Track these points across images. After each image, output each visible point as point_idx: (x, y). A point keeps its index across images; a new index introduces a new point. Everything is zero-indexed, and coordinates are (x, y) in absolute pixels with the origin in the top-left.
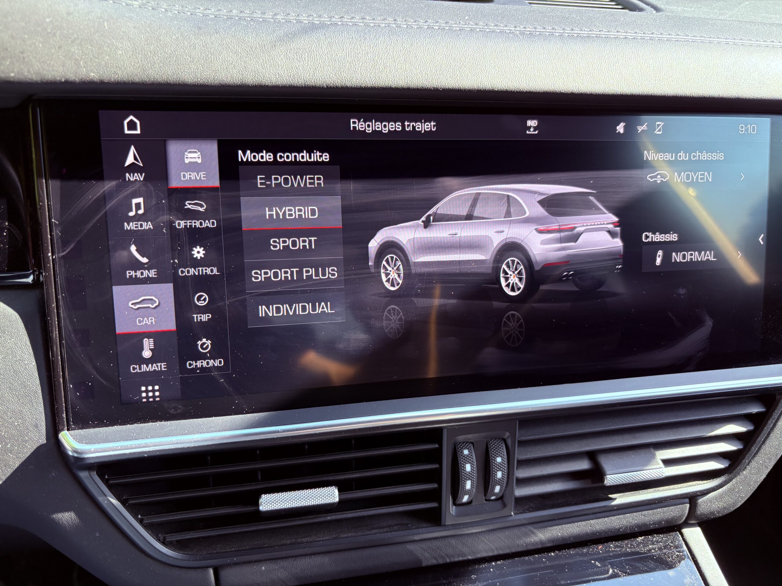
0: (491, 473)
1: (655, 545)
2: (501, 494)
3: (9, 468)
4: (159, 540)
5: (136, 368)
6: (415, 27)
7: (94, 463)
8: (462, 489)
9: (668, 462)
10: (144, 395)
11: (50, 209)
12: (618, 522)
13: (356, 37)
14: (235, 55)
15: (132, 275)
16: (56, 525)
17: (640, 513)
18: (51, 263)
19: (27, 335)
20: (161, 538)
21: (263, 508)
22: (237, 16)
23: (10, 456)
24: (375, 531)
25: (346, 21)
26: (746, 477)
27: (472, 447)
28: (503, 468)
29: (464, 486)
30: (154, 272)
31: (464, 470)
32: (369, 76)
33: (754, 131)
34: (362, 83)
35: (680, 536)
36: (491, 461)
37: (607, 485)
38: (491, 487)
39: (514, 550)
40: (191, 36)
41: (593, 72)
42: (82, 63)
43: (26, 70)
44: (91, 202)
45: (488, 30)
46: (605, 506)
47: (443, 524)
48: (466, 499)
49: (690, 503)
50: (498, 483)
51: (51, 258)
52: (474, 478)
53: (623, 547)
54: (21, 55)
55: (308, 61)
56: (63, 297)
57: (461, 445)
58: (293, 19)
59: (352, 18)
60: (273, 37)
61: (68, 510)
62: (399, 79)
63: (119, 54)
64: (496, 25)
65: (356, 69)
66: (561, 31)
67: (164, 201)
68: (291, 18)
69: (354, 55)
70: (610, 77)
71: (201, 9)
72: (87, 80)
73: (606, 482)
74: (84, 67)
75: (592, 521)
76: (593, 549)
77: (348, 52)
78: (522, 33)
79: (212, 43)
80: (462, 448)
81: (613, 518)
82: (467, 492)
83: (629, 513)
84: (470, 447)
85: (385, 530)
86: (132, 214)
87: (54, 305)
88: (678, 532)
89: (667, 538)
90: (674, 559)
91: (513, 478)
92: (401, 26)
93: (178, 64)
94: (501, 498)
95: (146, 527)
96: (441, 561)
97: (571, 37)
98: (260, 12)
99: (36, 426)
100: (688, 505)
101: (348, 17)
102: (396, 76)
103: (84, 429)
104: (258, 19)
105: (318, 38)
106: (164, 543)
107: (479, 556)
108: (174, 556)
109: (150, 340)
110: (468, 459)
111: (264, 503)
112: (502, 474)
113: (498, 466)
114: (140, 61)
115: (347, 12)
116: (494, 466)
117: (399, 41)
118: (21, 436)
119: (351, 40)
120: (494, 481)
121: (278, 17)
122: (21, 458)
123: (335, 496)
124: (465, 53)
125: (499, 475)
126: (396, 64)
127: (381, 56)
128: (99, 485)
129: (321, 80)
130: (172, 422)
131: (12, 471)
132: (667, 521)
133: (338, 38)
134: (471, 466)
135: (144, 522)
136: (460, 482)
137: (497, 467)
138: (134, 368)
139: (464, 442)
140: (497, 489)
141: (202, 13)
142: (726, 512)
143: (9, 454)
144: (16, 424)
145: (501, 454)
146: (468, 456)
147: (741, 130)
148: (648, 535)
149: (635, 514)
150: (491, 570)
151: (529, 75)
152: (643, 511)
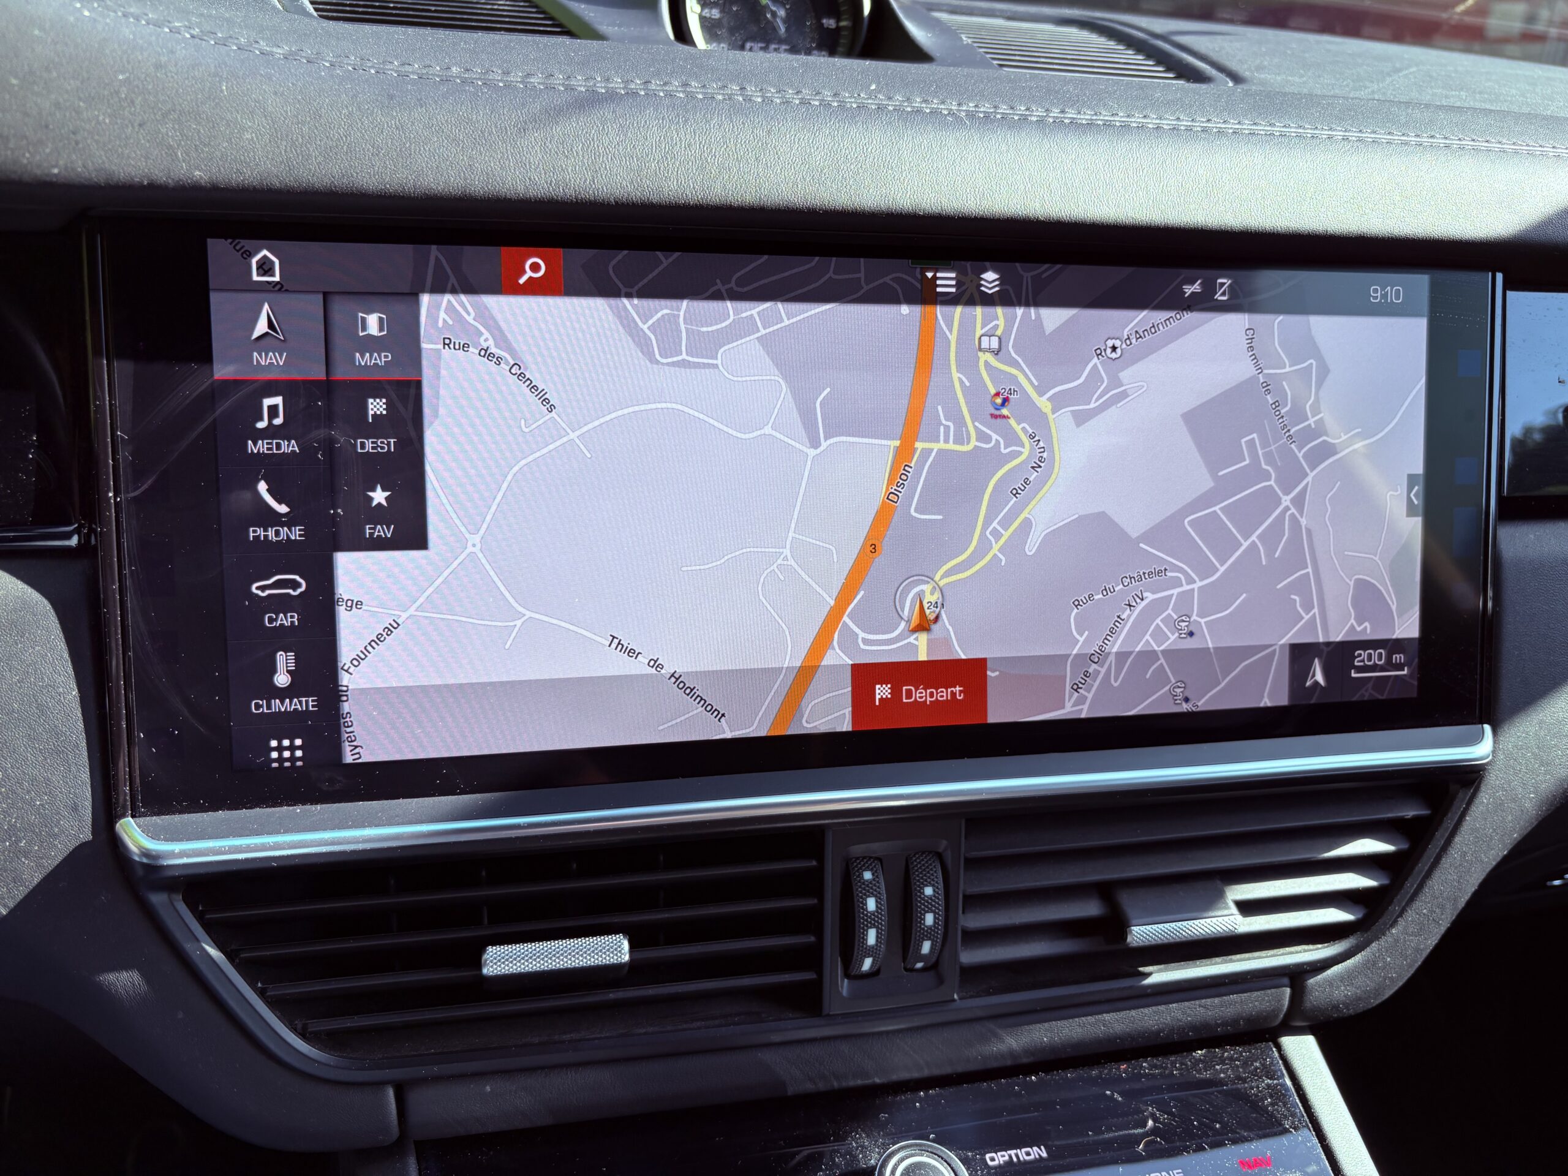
0: (914, 916)
1: (1227, 1064)
2: (934, 959)
3: (22, 886)
4: (294, 1029)
5: (262, 706)
6: (778, 101)
7: (179, 877)
8: (859, 945)
9: (1248, 908)
10: (274, 755)
11: (114, 412)
12: (1156, 1018)
13: (670, 118)
14: (454, 145)
15: (260, 534)
16: (105, 996)
17: (1197, 1002)
18: (113, 511)
19: (64, 640)
20: (299, 1026)
21: (488, 970)
22: (458, 77)
23: (24, 863)
24: (698, 1024)
25: (654, 88)
26: (1397, 941)
27: (879, 866)
28: (935, 907)
29: (863, 938)
30: (300, 530)
31: (863, 908)
32: (692, 185)
33: (1398, 298)
34: (679, 198)
35: (1274, 1049)
36: (913, 894)
37: (1131, 945)
38: (915, 942)
39: (960, 1068)
40: (375, 110)
41: (1097, 185)
42: (179, 154)
43: (80, 163)
44: (188, 401)
45: (909, 109)
46: (1130, 987)
47: (825, 1011)
48: (867, 964)
49: (1292, 987)
50: (926, 936)
51: (112, 501)
52: (881, 924)
53: (1166, 1068)
54: (72, 136)
55: (583, 156)
56: (131, 571)
57: (859, 863)
58: (559, 84)
59: (665, 84)
60: (522, 114)
61: (126, 968)
62: (745, 192)
63: (247, 139)
64: (925, 101)
65: (668, 173)
66: (1041, 114)
67: (320, 403)
68: (555, 82)
69: (665, 148)
70: (1127, 197)
71: (396, 63)
72: (188, 184)
73: (1129, 939)
74: (184, 161)
75: (1107, 1017)
76: (1111, 1070)
77: (654, 143)
78: (971, 115)
79: (413, 123)
80: (861, 868)
81: (1146, 1011)
82: (869, 950)
83: (1177, 1002)
84: (875, 866)
85: (717, 1022)
86: (261, 425)
87: (116, 586)
88: (1270, 1043)
89: (1250, 1052)
90: (1260, 1092)
91: (957, 929)
92: (753, 98)
93: (351, 159)
94: (934, 966)
95: (273, 1004)
96: (822, 1086)
97: (1058, 124)
98: (500, 72)
99: (75, 808)
100: (1288, 990)
101: (658, 83)
102: (741, 187)
103: (163, 814)
104: (496, 83)
105: (602, 117)
106: (303, 1035)
107: (895, 1077)
108: (323, 1060)
109: (288, 654)
110: (872, 888)
111: (491, 962)
112: (935, 918)
113: (928, 902)
114: (283, 153)
115: (657, 74)
116: (920, 902)
117: (746, 125)
118: (46, 826)
119: (661, 122)
120: (920, 931)
121: (532, 80)
122: (44, 866)
123: (623, 951)
124: (865, 149)
125: (929, 919)
126: (741, 165)
127: (714, 151)
128: (187, 921)
129: (605, 190)
130: (324, 805)
131: (27, 891)
132: (1249, 1020)
133: (638, 117)
134: (877, 901)
135: (268, 994)
136: (857, 932)
137: (924, 905)
138: (258, 706)
139: (864, 858)
140: (926, 947)
141: (396, 71)
142: (1362, 1007)
143: (23, 859)
144: (38, 803)
145: (933, 880)
146: (871, 883)
147: (1373, 296)
148: (1215, 1048)
149: (1187, 1004)
150: (917, 1104)
151: (981, 190)
152: (1203, 999)
